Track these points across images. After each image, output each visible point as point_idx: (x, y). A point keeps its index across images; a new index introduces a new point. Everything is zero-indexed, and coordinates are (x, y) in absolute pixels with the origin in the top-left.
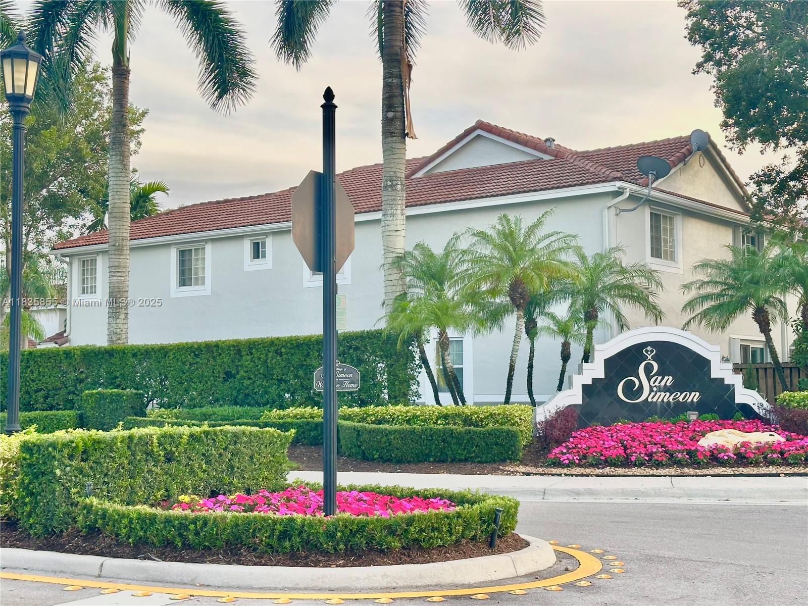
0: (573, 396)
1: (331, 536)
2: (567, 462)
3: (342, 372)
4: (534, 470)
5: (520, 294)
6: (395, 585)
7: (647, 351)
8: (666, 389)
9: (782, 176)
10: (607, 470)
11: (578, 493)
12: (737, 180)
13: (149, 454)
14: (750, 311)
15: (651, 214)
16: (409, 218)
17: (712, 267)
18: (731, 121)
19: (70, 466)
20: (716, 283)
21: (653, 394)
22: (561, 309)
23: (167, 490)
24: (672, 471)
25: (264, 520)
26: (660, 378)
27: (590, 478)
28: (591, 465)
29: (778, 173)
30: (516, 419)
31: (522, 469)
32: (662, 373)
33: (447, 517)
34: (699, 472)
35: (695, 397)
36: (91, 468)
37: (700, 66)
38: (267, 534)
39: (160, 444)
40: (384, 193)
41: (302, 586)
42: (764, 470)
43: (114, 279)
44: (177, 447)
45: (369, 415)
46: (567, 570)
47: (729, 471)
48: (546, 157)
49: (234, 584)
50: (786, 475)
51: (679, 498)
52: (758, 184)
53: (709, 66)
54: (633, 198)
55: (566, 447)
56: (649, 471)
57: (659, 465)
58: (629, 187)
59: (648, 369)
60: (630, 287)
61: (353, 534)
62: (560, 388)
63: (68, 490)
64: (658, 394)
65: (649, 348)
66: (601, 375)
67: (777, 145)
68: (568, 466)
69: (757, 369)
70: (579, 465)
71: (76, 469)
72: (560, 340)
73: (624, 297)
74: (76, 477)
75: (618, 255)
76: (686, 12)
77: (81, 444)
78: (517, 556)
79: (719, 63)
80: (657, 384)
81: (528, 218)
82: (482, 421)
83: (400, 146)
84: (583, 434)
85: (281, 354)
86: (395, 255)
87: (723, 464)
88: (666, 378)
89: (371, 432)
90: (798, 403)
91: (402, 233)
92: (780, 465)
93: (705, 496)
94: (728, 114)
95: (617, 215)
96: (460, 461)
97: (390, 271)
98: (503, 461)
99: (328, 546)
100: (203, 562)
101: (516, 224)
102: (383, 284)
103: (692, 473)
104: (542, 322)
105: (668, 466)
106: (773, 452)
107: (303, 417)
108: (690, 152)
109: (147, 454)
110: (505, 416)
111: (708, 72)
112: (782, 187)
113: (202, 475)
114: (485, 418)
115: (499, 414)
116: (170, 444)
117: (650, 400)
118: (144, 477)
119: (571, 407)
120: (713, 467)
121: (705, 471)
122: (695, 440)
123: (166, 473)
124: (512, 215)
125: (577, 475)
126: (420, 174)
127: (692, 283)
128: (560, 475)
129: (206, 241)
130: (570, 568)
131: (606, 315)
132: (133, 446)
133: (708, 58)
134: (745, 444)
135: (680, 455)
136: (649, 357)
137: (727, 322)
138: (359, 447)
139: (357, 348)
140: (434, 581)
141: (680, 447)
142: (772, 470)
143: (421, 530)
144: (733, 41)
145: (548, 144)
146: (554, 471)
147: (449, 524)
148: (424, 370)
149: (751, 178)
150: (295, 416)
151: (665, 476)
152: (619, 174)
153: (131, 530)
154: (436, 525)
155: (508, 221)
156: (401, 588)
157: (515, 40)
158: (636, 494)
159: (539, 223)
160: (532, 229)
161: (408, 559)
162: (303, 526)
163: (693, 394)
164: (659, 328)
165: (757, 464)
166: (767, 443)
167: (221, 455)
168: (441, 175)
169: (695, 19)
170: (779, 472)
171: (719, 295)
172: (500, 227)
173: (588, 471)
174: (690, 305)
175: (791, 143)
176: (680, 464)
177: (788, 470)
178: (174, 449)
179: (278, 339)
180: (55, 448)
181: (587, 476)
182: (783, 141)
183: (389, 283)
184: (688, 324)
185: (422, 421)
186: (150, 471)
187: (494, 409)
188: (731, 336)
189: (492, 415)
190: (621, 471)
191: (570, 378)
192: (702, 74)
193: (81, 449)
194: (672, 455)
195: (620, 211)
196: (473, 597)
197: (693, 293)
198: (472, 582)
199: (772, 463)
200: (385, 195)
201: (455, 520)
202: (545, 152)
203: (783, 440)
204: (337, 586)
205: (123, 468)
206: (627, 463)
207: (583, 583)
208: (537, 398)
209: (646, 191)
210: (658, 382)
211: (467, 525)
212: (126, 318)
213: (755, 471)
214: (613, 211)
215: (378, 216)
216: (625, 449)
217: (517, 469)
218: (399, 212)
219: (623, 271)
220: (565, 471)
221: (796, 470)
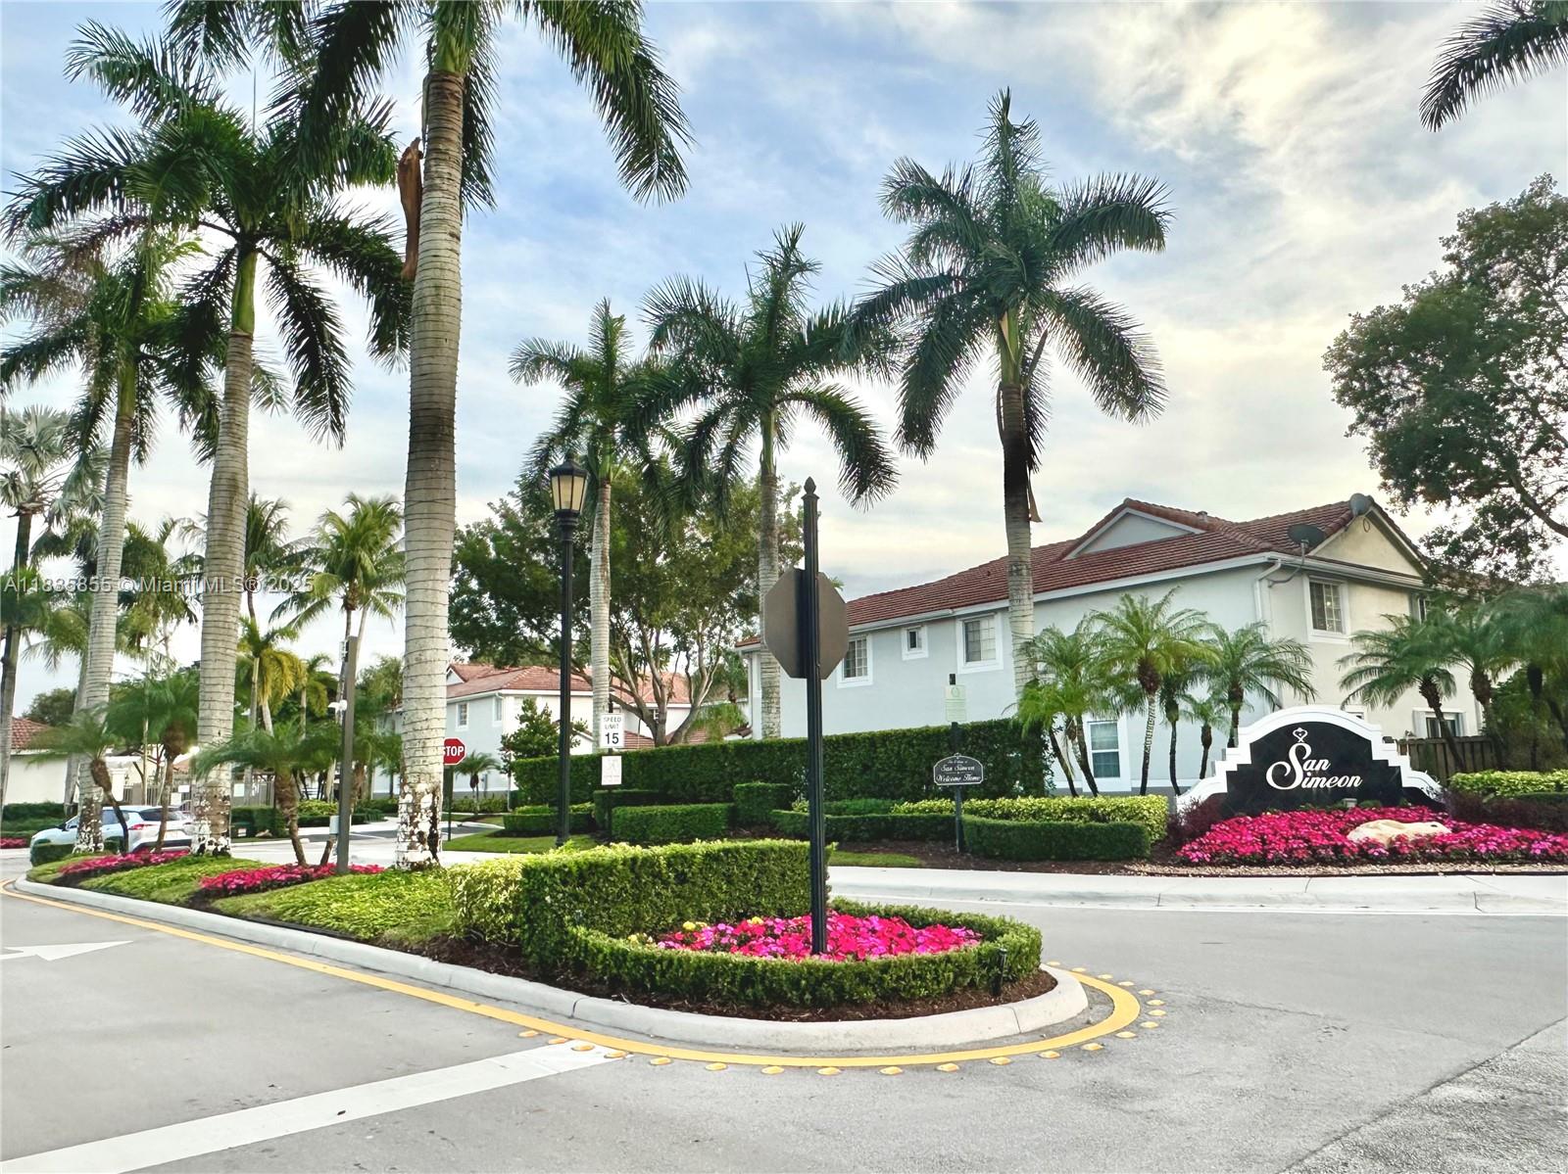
0: (1217, 784)
1: (795, 984)
2: (1196, 860)
3: (964, 765)
4: (1160, 870)
5: (1150, 677)
6: (859, 1046)
7: (1297, 733)
8: (1321, 773)
9: (1454, 536)
10: (1241, 869)
11: (1195, 899)
12: (1409, 542)
13: (658, 875)
14: (1418, 684)
15: (1311, 584)
16: (1036, 604)
17: (1371, 638)
18: (1390, 482)
19: (563, 892)
20: (1378, 655)
21: (1307, 779)
22: (1200, 691)
23: (679, 914)
24: (1312, 870)
25: (726, 962)
26: (1314, 762)
27: (1220, 879)
28: (1225, 864)
29: (1451, 533)
30: (1145, 813)
31: (1148, 868)
32: (1315, 756)
33: (933, 962)
34: (1343, 871)
35: (1355, 781)
36: (588, 894)
37: (1352, 428)
38: (729, 980)
39: (669, 865)
40: (1010, 579)
41: (754, 1044)
42: (1421, 868)
43: (765, 675)
44: (690, 867)
45: (996, 809)
46: (1088, 1023)
47: (1378, 869)
48: (1198, 531)
49: (687, 1037)
50: (1446, 874)
51: (1310, 904)
52: (1429, 546)
53: (1362, 427)
54: (1285, 568)
55: (1201, 843)
56: (1288, 871)
57: (1299, 863)
58: (1281, 558)
59: (1300, 752)
60: (1276, 664)
61: (819, 982)
62: (1202, 776)
63: (560, 918)
64: (1313, 779)
65: (1300, 730)
66: (1247, 760)
67: (1449, 504)
68: (1197, 865)
69: (1435, 745)
70: (1211, 864)
71: (570, 895)
72: (1200, 724)
73: (1269, 674)
74: (571, 903)
75: (1261, 630)
76: (1334, 375)
77: (575, 869)
78: (1021, 1008)
79: (1374, 424)
80: (1311, 768)
81: (1155, 597)
82: (1109, 814)
83: (1025, 530)
84: (1223, 827)
85: (913, 746)
86: (1023, 641)
87: (1374, 861)
88: (1321, 761)
89: (992, 827)
90: (1471, 786)
91: (1030, 618)
92: (1440, 861)
93: (1339, 902)
94: (1386, 475)
95: (1270, 587)
96: (1084, 859)
97: (1020, 657)
98: (1129, 859)
99: (793, 995)
100: (667, 1008)
101: (1142, 603)
102: (1013, 672)
103: (1335, 873)
104: (1183, 705)
105: (1310, 864)
106: (1434, 846)
107: (931, 810)
108: (1351, 517)
109: (655, 877)
110: (1133, 809)
111: (1362, 434)
112: (1455, 549)
113: (722, 896)
114: (1113, 811)
115: (1127, 808)
116: (682, 864)
117: (1304, 786)
118: (651, 901)
119: (1214, 797)
120: (1362, 864)
121: (1352, 870)
122: (1345, 832)
123: (678, 896)
124: (1136, 597)
125: (1205, 876)
126: (1070, 557)
127: (1348, 657)
128: (1187, 876)
129: (867, 633)
130: (1092, 1021)
131: (1251, 696)
132: (637, 870)
133: (1362, 419)
134: (1400, 838)
135: (1323, 852)
136: (1301, 739)
137: (1394, 697)
138: (981, 843)
139: (984, 739)
140: (907, 1042)
141: (1325, 842)
142: (1430, 867)
143: (899, 978)
144: (1386, 400)
145: (1201, 517)
146: (1182, 871)
147: (936, 970)
148: (1056, 759)
149: (1421, 540)
150: (924, 810)
151: (1304, 876)
152: (1267, 545)
153: (606, 967)
154: (917, 972)
155: (1131, 601)
156: (866, 1050)
157: (1138, 415)
158: (1263, 901)
159: (1166, 600)
160: (1158, 608)
161: (884, 1013)
162: (765, 972)
163: (1353, 778)
164: (1311, 707)
165: (1413, 861)
166: (1428, 836)
167: (745, 874)
168: (1090, 555)
169: (1343, 381)
170: (1438, 870)
171: (1381, 669)
172: (1124, 608)
173: (1218, 870)
174: (1347, 681)
175: (1464, 501)
176: (1324, 862)
177: (1449, 868)
178: (686, 870)
179: (909, 730)
180: (546, 873)
181: (1217, 876)
182: (1455, 499)
183: (1019, 670)
184: (1346, 702)
185: (1047, 815)
186: (658, 894)
187: (1123, 802)
188: (1416, 709)
189: (1119, 808)
190: (1255, 870)
191: (1213, 764)
192: (1356, 436)
193: (576, 874)
194: (1314, 851)
195: (1273, 583)
196: (939, 1068)
197: (1352, 667)
198: (957, 1043)
199: (1431, 859)
200: (1012, 581)
201: (943, 966)
202: (1196, 526)
203: (1449, 831)
204: (792, 1046)
205: (626, 892)
206: (1263, 862)
207: (1090, 1047)
208: (1180, 783)
209: (1299, 560)
210: (1312, 765)
211: (961, 972)
212: (778, 712)
213: (1409, 869)
214: (1265, 583)
215: (1005, 604)
216: (1264, 842)
217: (1142, 868)
218: (1026, 596)
219: (1266, 649)
220: (1194, 871)
221: (1458, 867)
